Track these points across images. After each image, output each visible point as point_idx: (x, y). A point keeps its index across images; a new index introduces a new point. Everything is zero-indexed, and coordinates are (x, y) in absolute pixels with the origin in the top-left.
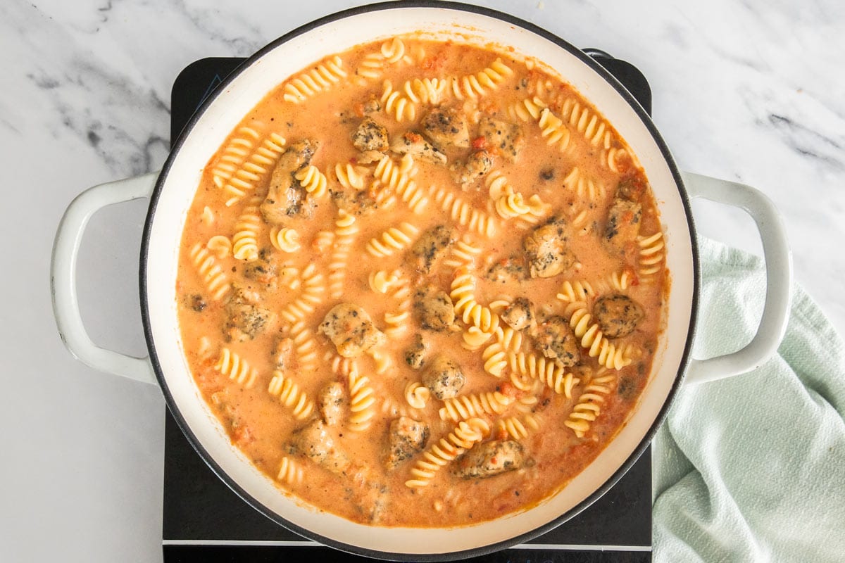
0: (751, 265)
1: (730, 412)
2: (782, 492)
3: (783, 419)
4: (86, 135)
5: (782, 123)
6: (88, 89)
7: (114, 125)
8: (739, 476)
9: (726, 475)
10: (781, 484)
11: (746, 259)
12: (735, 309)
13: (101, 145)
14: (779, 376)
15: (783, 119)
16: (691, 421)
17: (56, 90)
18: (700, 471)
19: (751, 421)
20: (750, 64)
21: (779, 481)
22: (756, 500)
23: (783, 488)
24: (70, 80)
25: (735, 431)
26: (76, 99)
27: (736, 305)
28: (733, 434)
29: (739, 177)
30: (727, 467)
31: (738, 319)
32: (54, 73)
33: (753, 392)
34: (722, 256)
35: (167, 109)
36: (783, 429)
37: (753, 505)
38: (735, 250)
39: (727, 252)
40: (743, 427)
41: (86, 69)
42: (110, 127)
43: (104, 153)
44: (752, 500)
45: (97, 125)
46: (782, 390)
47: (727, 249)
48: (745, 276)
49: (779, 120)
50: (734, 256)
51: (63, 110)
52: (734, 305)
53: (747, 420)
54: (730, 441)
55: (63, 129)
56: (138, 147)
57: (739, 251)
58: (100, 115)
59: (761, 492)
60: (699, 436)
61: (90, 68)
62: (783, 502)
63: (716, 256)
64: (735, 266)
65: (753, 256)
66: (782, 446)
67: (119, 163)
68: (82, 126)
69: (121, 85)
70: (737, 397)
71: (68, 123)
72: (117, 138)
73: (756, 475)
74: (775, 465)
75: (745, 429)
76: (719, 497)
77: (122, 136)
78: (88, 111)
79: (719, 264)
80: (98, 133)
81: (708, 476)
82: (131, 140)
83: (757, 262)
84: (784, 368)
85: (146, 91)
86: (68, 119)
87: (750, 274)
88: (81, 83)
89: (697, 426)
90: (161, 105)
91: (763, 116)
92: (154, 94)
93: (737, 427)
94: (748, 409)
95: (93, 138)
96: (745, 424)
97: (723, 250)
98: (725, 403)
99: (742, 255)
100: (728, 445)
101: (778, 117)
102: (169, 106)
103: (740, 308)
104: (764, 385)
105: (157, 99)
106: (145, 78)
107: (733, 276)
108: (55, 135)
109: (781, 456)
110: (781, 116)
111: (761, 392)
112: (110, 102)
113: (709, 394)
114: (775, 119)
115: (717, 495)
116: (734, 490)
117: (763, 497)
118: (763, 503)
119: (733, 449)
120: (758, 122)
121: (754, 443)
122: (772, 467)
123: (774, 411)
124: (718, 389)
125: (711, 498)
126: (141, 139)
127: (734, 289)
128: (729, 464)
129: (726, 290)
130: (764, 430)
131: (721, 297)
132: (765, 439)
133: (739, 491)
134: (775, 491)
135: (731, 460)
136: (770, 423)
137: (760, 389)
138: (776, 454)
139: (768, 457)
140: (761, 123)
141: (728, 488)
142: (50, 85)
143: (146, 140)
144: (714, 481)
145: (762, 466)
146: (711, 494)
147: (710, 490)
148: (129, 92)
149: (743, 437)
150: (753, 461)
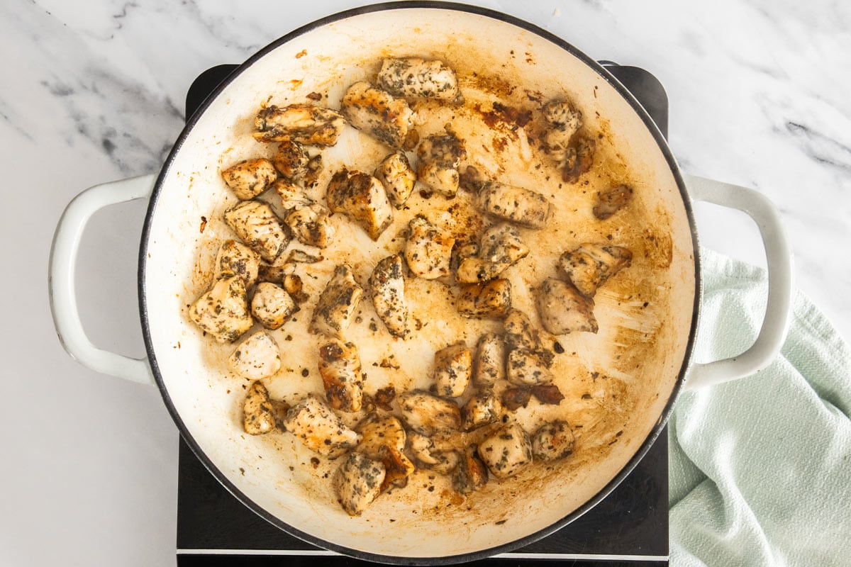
0: (756, 277)
1: (744, 421)
2: (797, 501)
3: (798, 428)
4: (100, 143)
5: (799, 131)
6: (103, 96)
7: (128, 132)
8: (755, 485)
9: (741, 484)
10: (796, 493)
11: (750, 270)
12: (745, 319)
13: (116, 153)
14: (792, 385)
15: (800, 126)
16: (703, 433)
17: (70, 97)
18: (714, 480)
19: (765, 430)
20: (767, 71)
21: (794, 489)
22: (771, 509)
23: (798, 497)
24: (85, 87)
25: (750, 439)
26: (90, 106)
27: (745, 315)
28: (748, 443)
29: (756, 185)
30: (741, 476)
31: (749, 329)
32: (68, 80)
33: (766, 401)
34: (726, 269)
35: (181, 116)
36: (797, 438)
37: (768, 514)
38: (739, 263)
39: (731, 265)
40: (758, 436)
41: (100, 78)
42: (125, 135)
43: (119, 161)
44: (767, 509)
45: (111, 133)
46: (795, 400)
47: (731, 262)
48: (751, 287)
49: (796, 127)
50: (739, 269)
51: (77, 118)
52: (743, 315)
53: (761, 429)
54: (744, 450)
55: (78, 138)
56: (153, 154)
57: (743, 264)
58: (114, 123)
59: (776, 501)
60: (711, 446)
61: (105, 76)
62: (798, 511)
63: (721, 269)
64: (740, 278)
65: (757, 268)
66: (796, 454)
67: (134, 171)
68: (97, 133)
69: (136, 93)
70: (750, 406)
71: (82, 131)
72: (132, 146)
73: (770, 484)
74: (790, 474)
75: (760, 438)
76: (735, 506)
77: (136, 143)
78: (102, 118)
79: (724, 277)
80: (113, 140)
81: (722, 485)
82: (146, 148)
83: (762, 273)
84: (796, 378)
85: (161, 98)
86: (83, 126)
87: (757, 285)
88: (95, 90)
89: (709, 438)
90: (176, 113)
91: (780, 123)
92: (168, 102)
93: (752, 436)
94: (762, 418)
95: (108, 146)
96: (759, 433)
97: (727, 264)
98: (739, 413)
99: (747, 267)
100: (742, 454)
101: (796, 125)
102: (184, 113)
103: (750, 319)
104: (777, 395)
105: (172, 107)
106: (160, 85)
107: (739, 288)
108: (70, 142)
109: (796, 465)
110: (799, 124)
111: (775, 402)
112: (125, 110)
113: (722, 404)
114: (793, 126)
115: (732, 504)
116: (749, 498)
117: (779, 506)
118: (778, 512)
119: (747, 458)
120: (775, 130)
121: (769, 452)
122: (787, 476)
123: (788, 420)
124: (730, 399)
125: (726, 507)
126: (157, 146)
127: (742, 299)
128: (743, 473)
129: (734, 301)
130: (779, 438)
131: (730, 307)
132: (780, 447)
133: (754, 499)
134: (790, 500)
135: (745, 469)
136: (784, 432)
137: (773, 398)
138: (790, 463)
139: (783, 466)
140: (778, 130)
141: (744, 497)
142: (63, 92)
143: (161, 148)
144: (729, 490)
145: (777, 475)
146: (726, 503)
147: (725, 499)
148: (144, 99)
149: (757, 447)
150: (768, 470)
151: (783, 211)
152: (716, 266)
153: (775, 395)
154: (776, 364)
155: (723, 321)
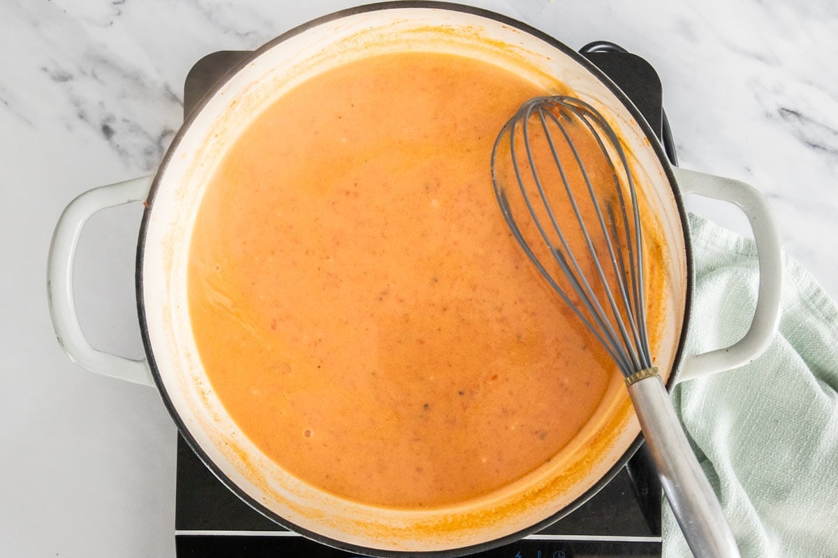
1: (741, 403)
2: (792, 483)
3: (794, 410)
4: (100, 128)
5: (791, 117)
6: (102, 83)
7: (127, 118)
8: (750, 467)
9: (737, 465)
10: (791, 475)
13: (115, 138)
14: (791, 367)
15: (792, 112)
16: (703, 410)
17: (69, 83)
18: (712, 461)
19: (761, 412)
20: (759, 58)
21: (790, 471)
22: (766, 490)
23: (793, 479)
24: (84, 73)
25: (746, 421)
26: (89, 91)
27: (749, 296)
28: (744, 425)
30: (737, 458)
32: (68, 67)
33: (764, 383)
34: (737, 246)
35: (180, 102)
36: (793, 420)
37: (763, 495)
38: (750, 242)
39: (742, 242)
40: (754, 418)
41: (100, 62)
42: (124, 120)
43: (118, 146)
44: (762, 490)
45: (111, 118)
46: (794, 381)
47: (742, 239)
49: (789, 113)
50: (750, 246)
51: (77, 103)
52: (747, 296)
53: (757, 411)
54: (740, 431)
55: (78, 123)
56: (151, 140)
58: (114, 108)
59: (771, 482)
60: (712, 425)
61: (104, 62)
62: (793, 493)
63: (732, 246)
64: (750, 257)
66: (792, 436)
67: (133, 156)
68: (97, 120)
69: (135, 79)
70: (748, 388)
71: (82, 116)
72: (131, 131)
73: (766, 466)
74: (785, 455)
75: (756, 419)
76: (730, 487)
77: (135, 129)
78: (101, 104)
79: (734, 254)
80: (112, 126)
81: (719, 466)
82: (145, 134)
84: (795, 359)
85: (160, 85)
86: (82, 112)
88: (95, 76)
89: (709, 416)
90: (174, 98)
91: (773, 110)
92: (167, 88)
93: (748, 417)
94: (758, 400)
95: (107, 131)
96: (755, 415)
97: (739, 240)
98: (736, 394)
100: (738, 435)
101: (788, 111)
102: (182, 99)
104: (776, 376)
105: (171, 93)
106: (159, 72)
107: (748, 267)
108: (69, 128)
109: (791, 447)
110: (791, 110)
111: (773, 383)
112: (123, 95)
113: (720, 384)
114: (786, 112)
115: (728, 485)
116: (745, 479)
117: (774, 487)
118: (773, 493)
119: (743, 439)
120: (768, 115)
121: (765, 434)
122: (782, 458)
123: (785, 402)
124: (729, 379)
125: (722, 487)
126: (155, 132)
127: (748, 280)
128: (739, 454)
129: (740, 281)
130: (775, 420)
131: (735, 287)
132: (775, 430)
133: (749, 481)
134: (785, 481)
135: (741, 450)
136: (780, 414)
137: (771, 380)
138: (786, 445)
139: (779, 448)
140: (771, 116)
141: (739, 479)
142: (63, 78)
143: (160, 134)
144: (725, 471)
145: (772, 456)
146: (722, 484)
147: (722, 480)
148: (143, 85)
149: (753, 428)
150: (763, 451)
151: (775, 196)
152: (727, 244)
153: (774, 376)
154: (775, 345)
155: (727, 299)
